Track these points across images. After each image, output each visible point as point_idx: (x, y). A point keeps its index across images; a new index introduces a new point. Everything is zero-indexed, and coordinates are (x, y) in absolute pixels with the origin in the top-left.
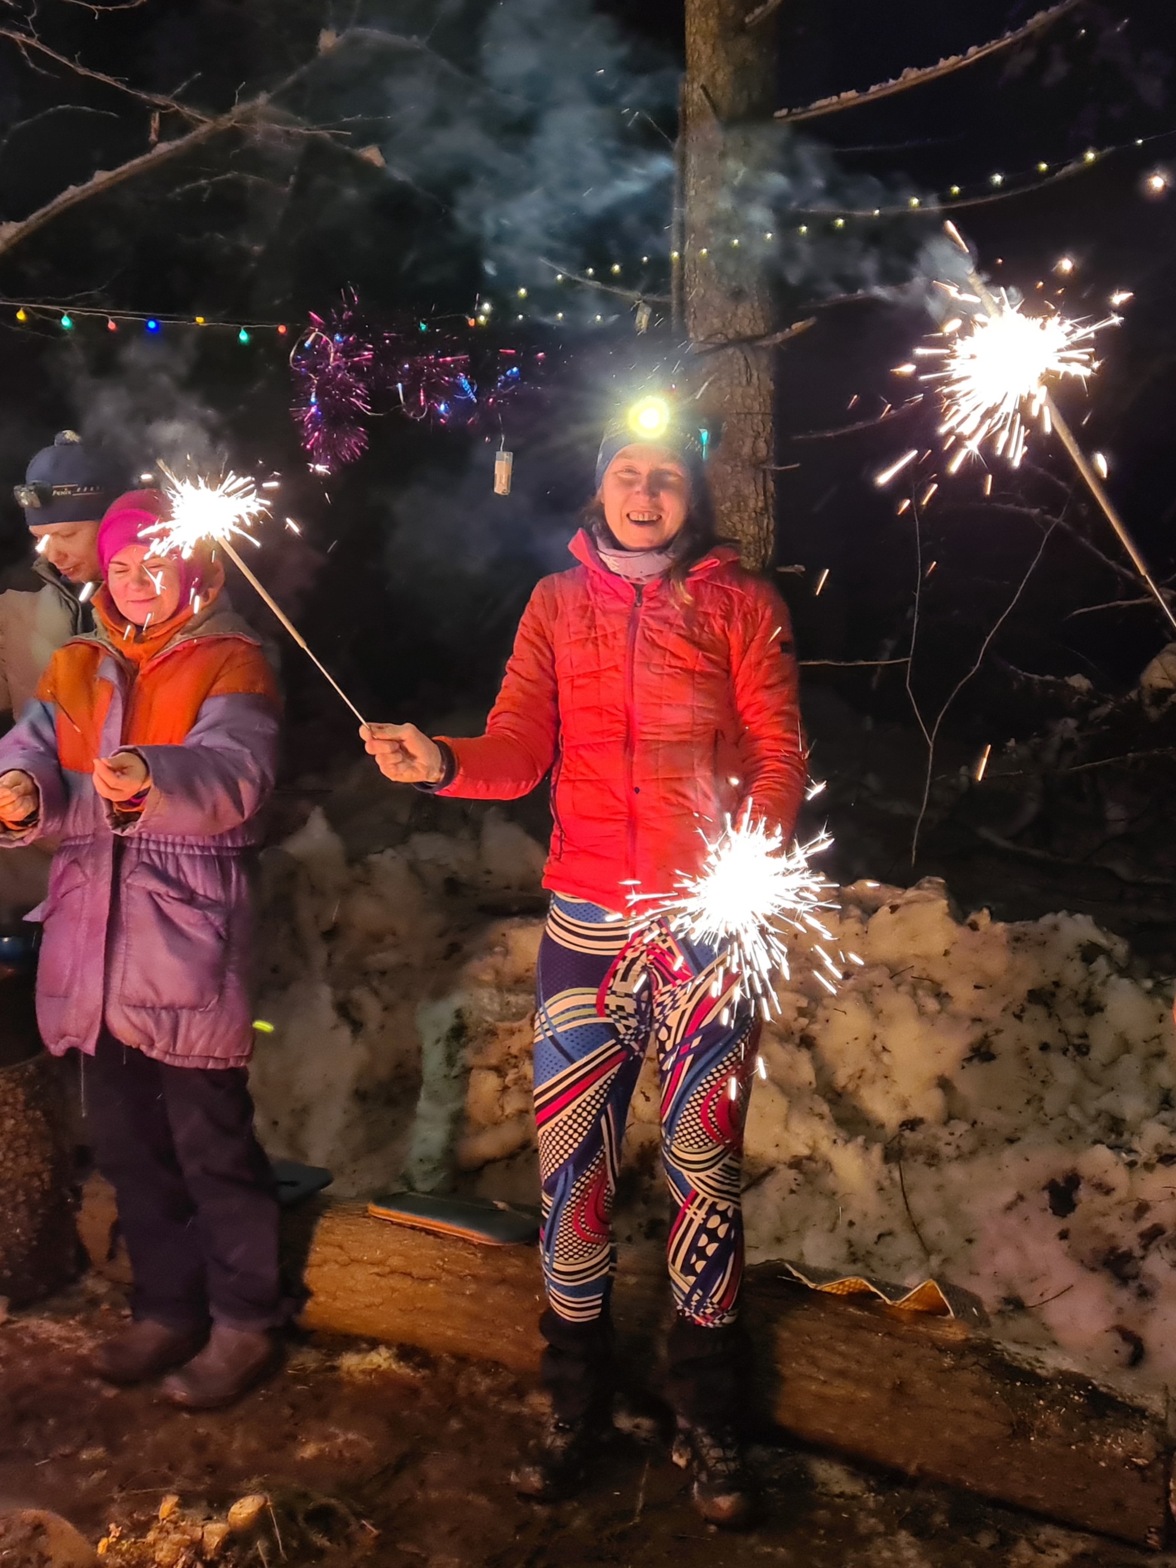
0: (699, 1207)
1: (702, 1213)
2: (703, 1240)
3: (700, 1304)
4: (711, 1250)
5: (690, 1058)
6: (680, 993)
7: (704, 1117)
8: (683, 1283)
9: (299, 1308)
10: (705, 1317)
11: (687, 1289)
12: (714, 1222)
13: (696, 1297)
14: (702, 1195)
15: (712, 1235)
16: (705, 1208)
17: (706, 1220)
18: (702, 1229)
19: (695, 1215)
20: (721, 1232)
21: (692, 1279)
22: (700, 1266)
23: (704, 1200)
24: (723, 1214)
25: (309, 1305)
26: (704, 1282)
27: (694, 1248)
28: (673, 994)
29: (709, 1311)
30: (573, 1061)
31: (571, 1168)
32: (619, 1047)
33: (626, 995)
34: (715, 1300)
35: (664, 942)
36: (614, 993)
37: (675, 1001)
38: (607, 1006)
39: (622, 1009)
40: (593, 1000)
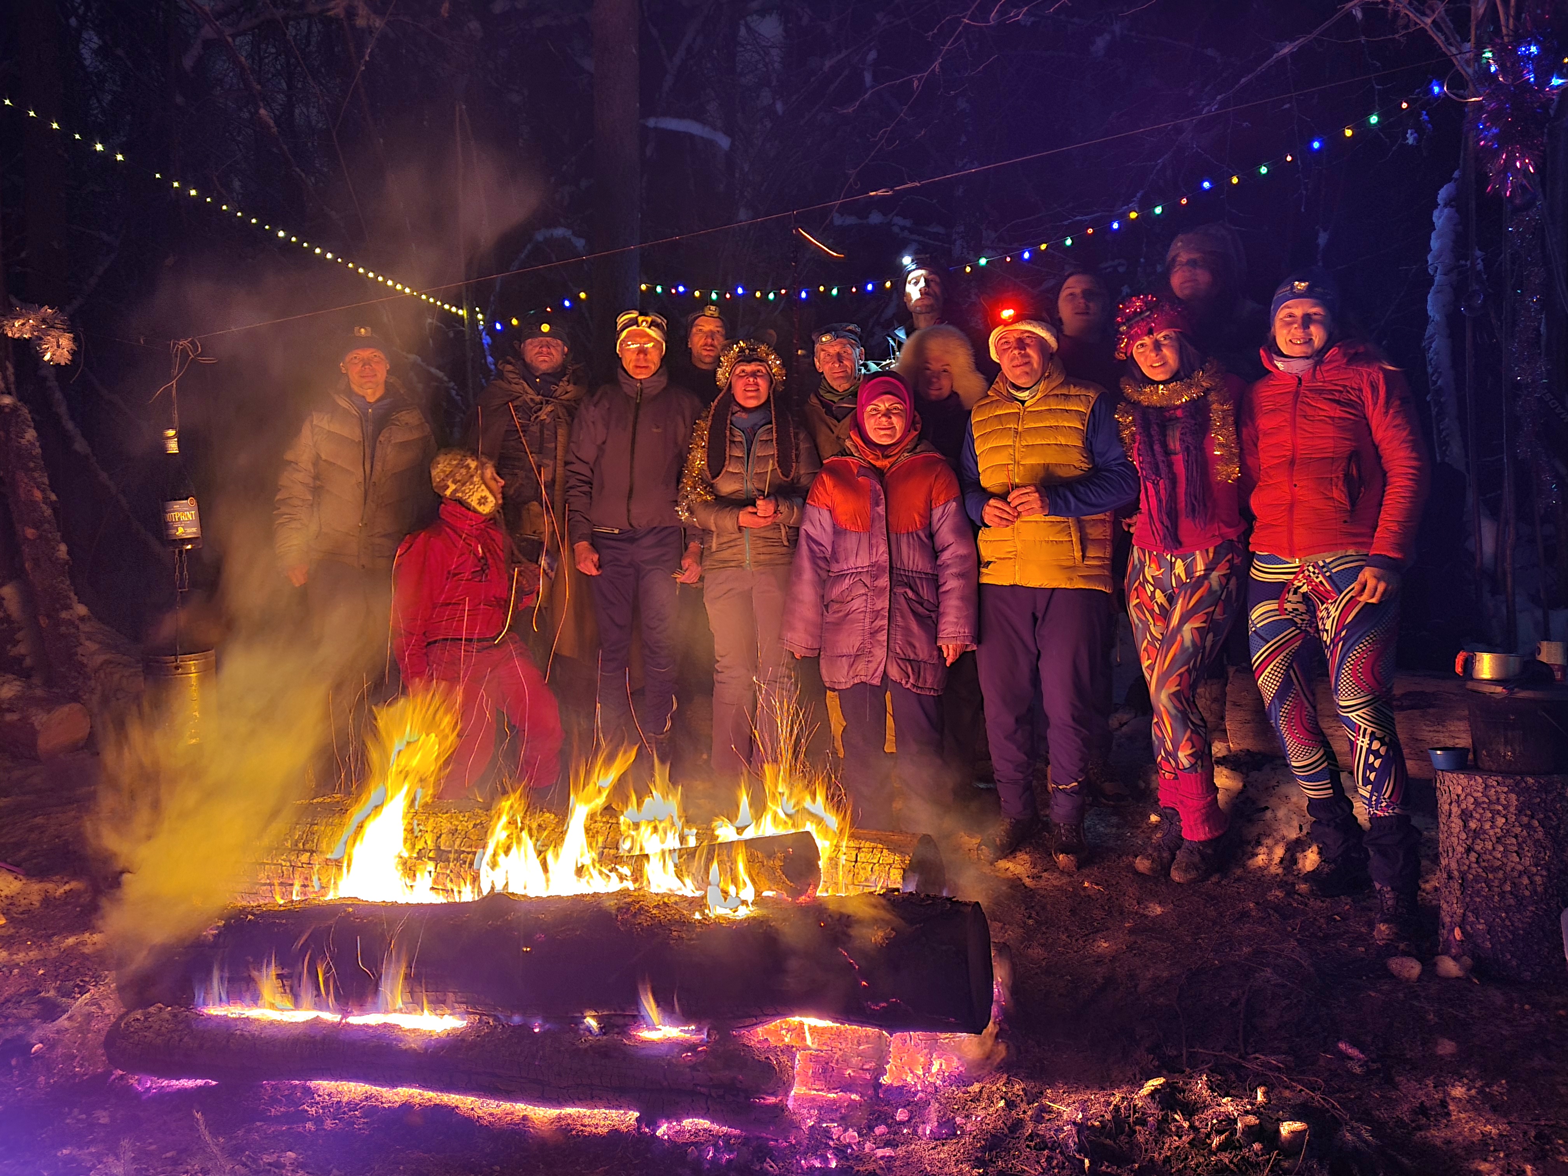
5: (1341, 644)
6: (1330, 608)
16: (1368, 736)
19: (1363, 743)
26: (1378, 786)
29: (1384, 804)
30: (1268, 642)
31: (1276, 701)
32: (1298, 631)
33: (1298, 602)
34: (1386, 796)
35: (1317, 577)
36: (1290, 602)
37: (1328, 613)
38: (1286, 609)
39: (1297, 610)
40: (1276, 607)
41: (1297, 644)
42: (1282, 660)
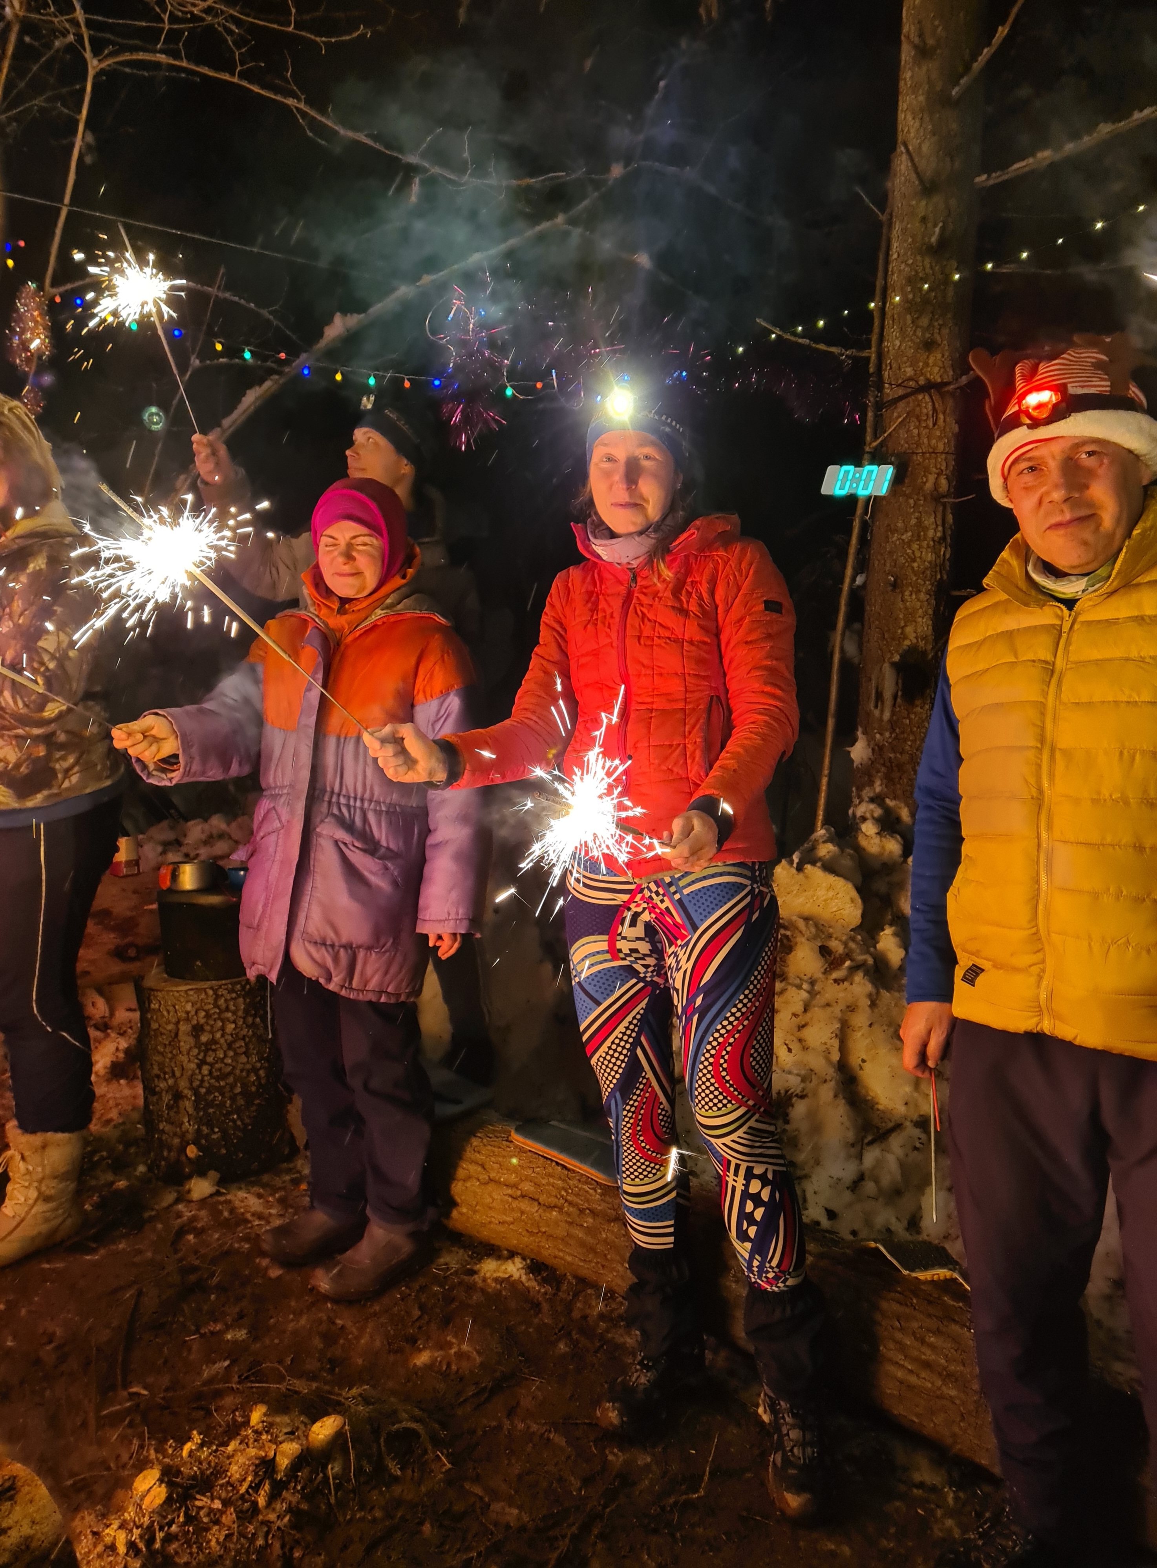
14: (734, 1161)
20: (765, 1196)
29: (771, 1275)
30: (599, 1004)
31: (618, 1095)
32: (641, 985)
33: (638, 939)
34: (774, 1263)
35: (662, 901)
36: (624, 938)
37: (678, 962)
38: (620, 951)
39: (635, 951)
40: (604, 946)
41: (643, 1004)
42: (624, 1034)
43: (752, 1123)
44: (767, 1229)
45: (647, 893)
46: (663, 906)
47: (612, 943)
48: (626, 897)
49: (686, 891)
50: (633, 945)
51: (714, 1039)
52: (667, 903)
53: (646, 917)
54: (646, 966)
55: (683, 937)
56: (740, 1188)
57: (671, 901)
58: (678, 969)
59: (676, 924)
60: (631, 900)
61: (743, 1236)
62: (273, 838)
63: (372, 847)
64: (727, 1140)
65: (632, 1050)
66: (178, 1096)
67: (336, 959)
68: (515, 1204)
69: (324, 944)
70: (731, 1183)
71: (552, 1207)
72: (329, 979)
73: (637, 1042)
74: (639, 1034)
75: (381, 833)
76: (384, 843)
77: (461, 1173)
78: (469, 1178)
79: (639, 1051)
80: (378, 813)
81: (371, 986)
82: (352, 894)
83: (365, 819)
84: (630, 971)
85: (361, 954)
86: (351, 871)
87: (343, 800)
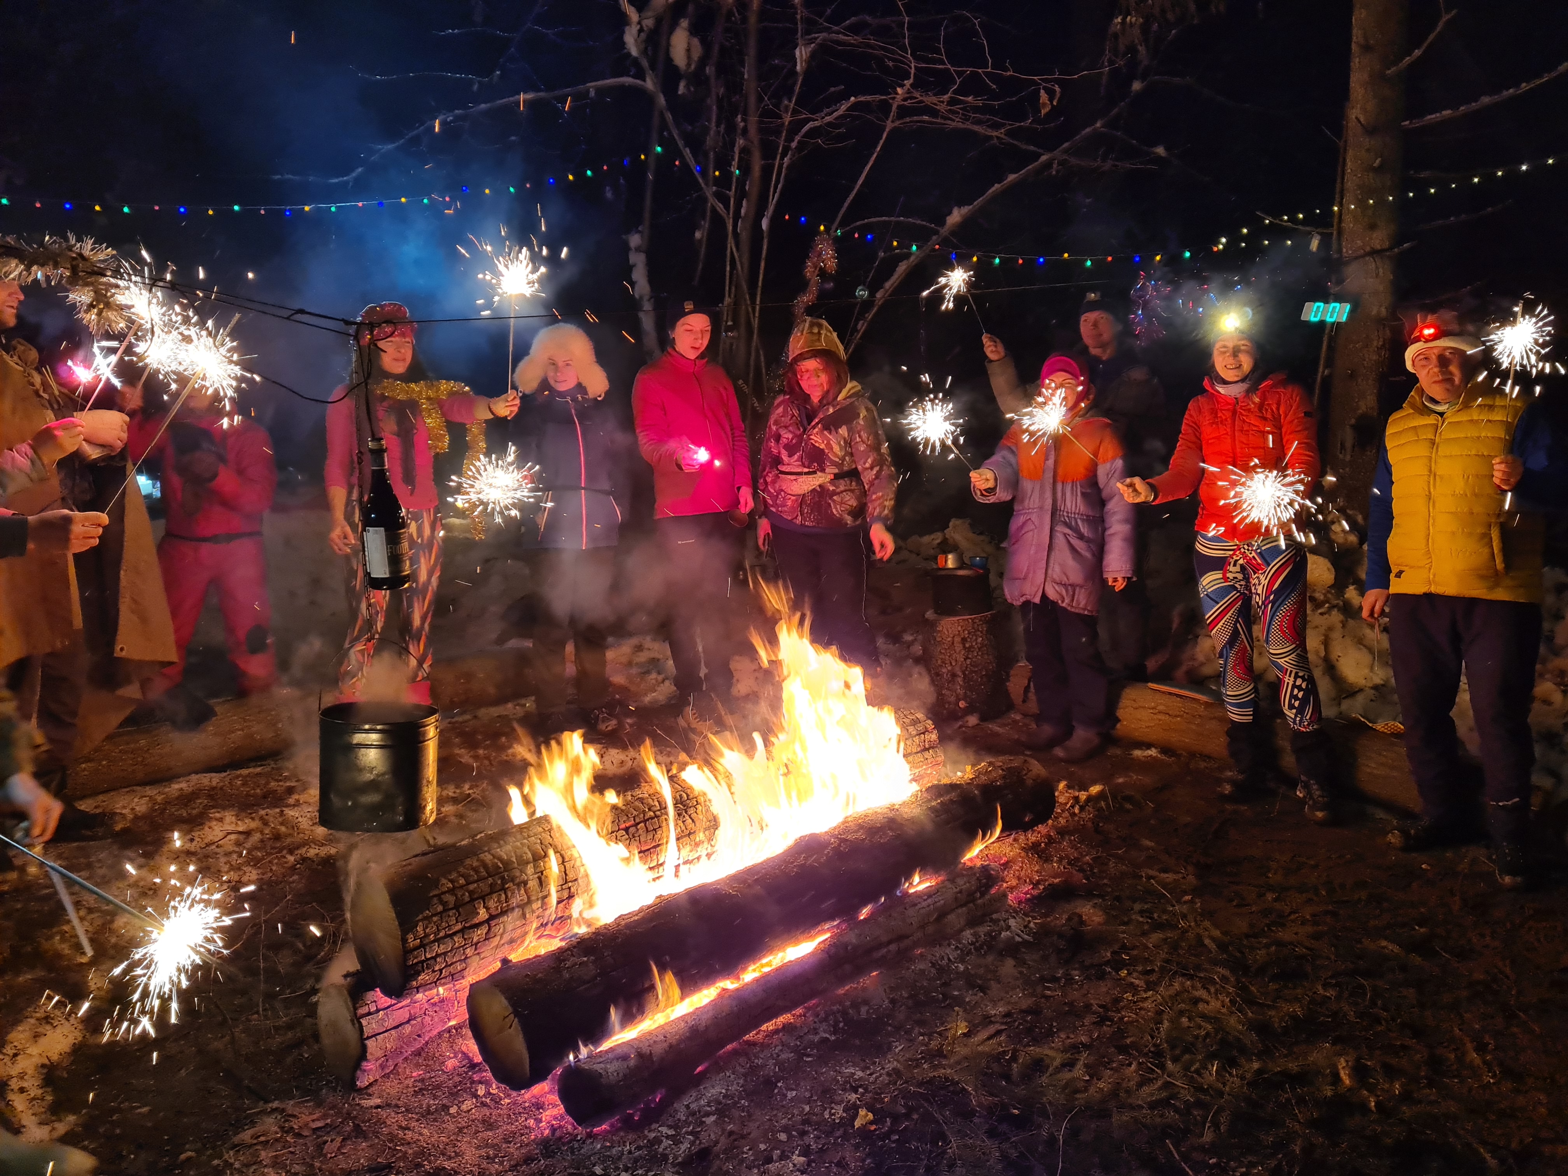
0: (1290, 676)
1: (1292, 679)
2: (1296, 691)
3: (1301, 721)
4: (1300, 695)
5: (1270, 605)
6: (1261, 577)
7: (1281, 630)
8: (1290, 714)
9: (1114, 727)
10: (1304, 727)
11: (1293, 716)
12: (1299, 682)
13: (1298, 719)
14: (1289, 669)
15: (1300, 688)
16: (1293, 675)
17: (1295, 682)
18: (1294, 686)
19: (1289, 680)
20: (1304, 686)
21: (1294, 711)
22: (1297, 704)
23: (1291, 672)
24: (1303, 678)
25: (1118, 726)
26: (1300, 711)
27: (1292, 696)
28: (1258, 578)
29: (1305, 724)
30: (1216, 605)
31: (1228, 646)
32: (1238, 594)
33: (1237, 572)
34: (1308, 718)
35: (1250, 553)
36: (1230, 572)
37: (1260, 581)
38: (1228, 578)
39: (1236, 578)
40: (1221, 576)
41: (1239, 603)
42: (1230, 618)
43: (1298, 651)
44: (1304, 702)
45: (1242, 550)
46: (1251, 556)
47: (1224, 575)
48: (1231, 553)
49: (1263, 548)
50: (1235, 575)
51: (1280, 614)
52: (1253, 554)
53: (1241, 562)
54: (1241, 585)
55: (1262, 569)
56: (1291, 683)
57: (1256, 553)
58: (1259, 584)
59: (1258, 564)
60: (1234, 554)
61: (1291, 707)
62: (1031, 533)
63: (1081, 537)
64: (1286, 659)
65: (1235, 624)
66: (954, 675)
67: (1067, 591)
68: (1155, 717)
69: (1061, 584)
70: (1287, 681)
71: (1176, 716)
72: (1063, 602)
73: (1237, 621)
74: (1238, 617)
75: (1084, 530)
76: (1086, 534)
77: (1121, 705)
78: (1127, 707)
79: (1238, 625)
80: (1083, 520)
81: (1081, 606)
82: (1074, 558)
83: (1076, 522)
84: (1233, 588)
85: (1077, 589)
86: (1072, 548)
87: (1065, 514)
